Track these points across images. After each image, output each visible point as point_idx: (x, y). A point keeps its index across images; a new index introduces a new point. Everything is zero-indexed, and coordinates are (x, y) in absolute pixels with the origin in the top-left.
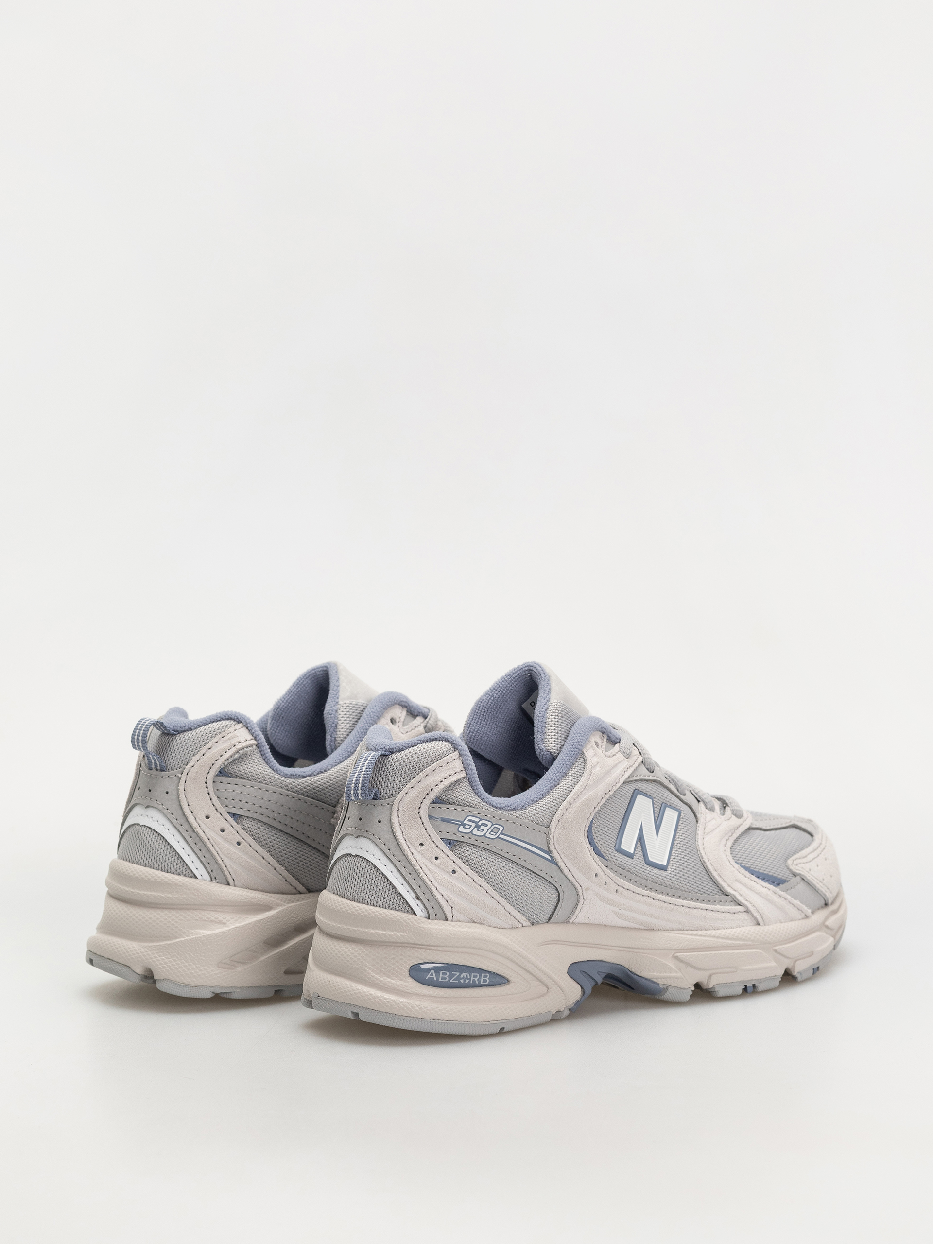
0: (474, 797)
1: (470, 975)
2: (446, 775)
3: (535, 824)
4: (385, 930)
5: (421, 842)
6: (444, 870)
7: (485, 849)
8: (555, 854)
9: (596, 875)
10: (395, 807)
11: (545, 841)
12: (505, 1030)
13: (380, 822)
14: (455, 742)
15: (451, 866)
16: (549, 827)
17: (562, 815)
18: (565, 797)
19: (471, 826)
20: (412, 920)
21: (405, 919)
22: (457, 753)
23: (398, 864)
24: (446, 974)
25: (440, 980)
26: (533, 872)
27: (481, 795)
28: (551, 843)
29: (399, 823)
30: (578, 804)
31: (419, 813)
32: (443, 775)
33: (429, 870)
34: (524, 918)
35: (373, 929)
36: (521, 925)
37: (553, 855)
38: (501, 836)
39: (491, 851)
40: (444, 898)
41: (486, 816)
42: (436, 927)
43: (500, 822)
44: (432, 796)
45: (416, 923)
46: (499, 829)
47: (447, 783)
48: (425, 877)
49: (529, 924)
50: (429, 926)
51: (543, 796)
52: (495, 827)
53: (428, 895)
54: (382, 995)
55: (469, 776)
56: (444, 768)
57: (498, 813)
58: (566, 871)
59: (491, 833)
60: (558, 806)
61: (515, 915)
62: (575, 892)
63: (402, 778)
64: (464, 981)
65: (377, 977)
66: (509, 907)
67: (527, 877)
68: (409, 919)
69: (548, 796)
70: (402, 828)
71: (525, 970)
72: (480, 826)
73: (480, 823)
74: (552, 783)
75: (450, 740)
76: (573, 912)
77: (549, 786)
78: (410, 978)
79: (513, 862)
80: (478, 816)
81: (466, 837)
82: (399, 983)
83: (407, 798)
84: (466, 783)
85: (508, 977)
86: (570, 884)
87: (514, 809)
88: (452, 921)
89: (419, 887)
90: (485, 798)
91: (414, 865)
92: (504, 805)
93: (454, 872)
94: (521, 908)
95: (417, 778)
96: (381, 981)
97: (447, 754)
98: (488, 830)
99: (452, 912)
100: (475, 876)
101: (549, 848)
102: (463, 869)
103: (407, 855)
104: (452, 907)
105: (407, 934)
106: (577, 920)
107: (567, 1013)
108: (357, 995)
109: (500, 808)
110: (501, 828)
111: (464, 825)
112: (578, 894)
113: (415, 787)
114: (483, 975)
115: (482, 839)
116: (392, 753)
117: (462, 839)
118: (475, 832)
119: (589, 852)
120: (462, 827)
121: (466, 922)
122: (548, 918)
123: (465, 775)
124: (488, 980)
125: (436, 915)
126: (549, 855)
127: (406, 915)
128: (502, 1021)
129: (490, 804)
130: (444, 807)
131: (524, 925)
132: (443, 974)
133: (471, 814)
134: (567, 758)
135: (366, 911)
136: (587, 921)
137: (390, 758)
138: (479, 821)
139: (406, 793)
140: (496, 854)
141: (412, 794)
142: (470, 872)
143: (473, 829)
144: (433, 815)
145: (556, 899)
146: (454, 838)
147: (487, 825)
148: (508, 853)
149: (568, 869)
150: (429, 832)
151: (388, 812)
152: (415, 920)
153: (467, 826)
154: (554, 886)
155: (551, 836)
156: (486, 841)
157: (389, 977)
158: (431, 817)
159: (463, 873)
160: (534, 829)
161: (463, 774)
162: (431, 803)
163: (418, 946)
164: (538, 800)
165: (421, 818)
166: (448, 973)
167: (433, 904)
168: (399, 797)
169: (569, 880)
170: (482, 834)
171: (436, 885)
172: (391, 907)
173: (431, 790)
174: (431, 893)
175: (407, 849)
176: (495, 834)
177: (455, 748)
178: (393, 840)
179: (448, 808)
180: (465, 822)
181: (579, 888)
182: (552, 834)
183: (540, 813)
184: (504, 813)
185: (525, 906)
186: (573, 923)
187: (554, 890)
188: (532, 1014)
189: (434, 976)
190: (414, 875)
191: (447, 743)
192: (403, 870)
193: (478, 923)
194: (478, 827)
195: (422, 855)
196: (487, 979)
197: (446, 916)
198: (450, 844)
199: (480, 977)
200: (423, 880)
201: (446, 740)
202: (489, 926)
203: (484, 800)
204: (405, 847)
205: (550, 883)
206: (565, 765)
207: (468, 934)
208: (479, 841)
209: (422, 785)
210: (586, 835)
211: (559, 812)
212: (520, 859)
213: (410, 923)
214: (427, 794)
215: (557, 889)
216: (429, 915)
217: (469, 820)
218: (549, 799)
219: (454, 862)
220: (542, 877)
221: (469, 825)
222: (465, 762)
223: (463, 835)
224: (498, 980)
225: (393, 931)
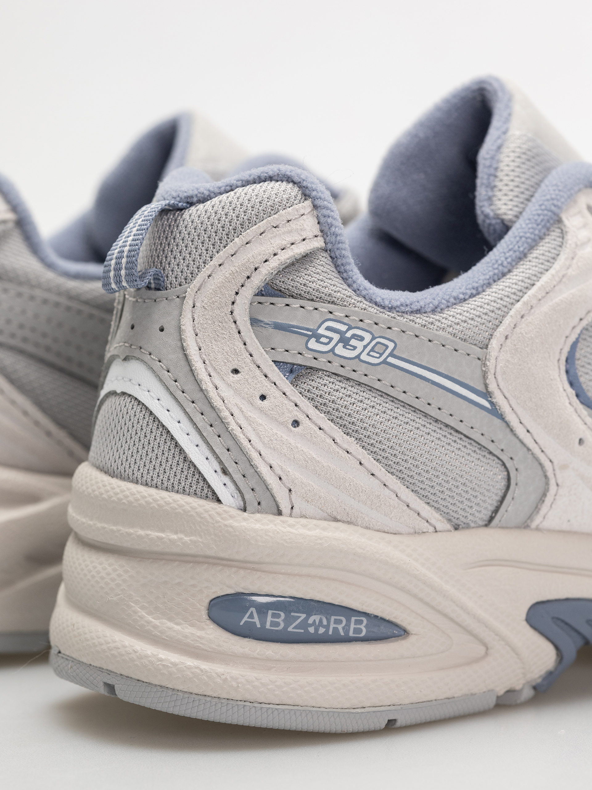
0: (338, 285)
1: (326, 618)
2: (284, 243)
3: (459, 341)
4: (163, 531)
5: (235, 367)
6: (276, 420)
7: (360, 384)
8: (499, 398)
9: (581, 441)
10: (188, 303)
11: (479, 373)
12: (398, 724)
13: (162, 330)
14: (305, 184)
15: (290, 412)
16: (486, 348)
17: (513, 326)
18: (521, 294)
19: (331, 339)
20: (212, 512)
21: (200, 510)
22: (308, 203)
23: (190, 408)
24: (279, 616)
25: (268, 626)
26: (457, 431)
27: (354, 282)
28: (491, 377)
29: (194, 330)
30: (545, 308)
31: (232, 312)
32: (278, 242)
33: (247, 418)
34: (437, 515)
35: (142, 528)
36: (431, 529)
37: (494, 400)
38: (391, 360)
39: (371, 389)
40: (274, 471)
41: (361, 321)
42: (258, 526)
43: (389, 334)
44: (257, 281)
45: (219, 519)
46: (387, 347)
47: (285, 257)
48: (237, 432)
49: (448, 526)
50: (244, 524)
51: (476, 292)
52: (378, 343)
53: (243, 465)
54: (155, 653)
55: (330, 246)
56: (281, 230)
57: (386, 315)
58: (520, 431)
59: (372, 353)
60: (506, 310)
61: (419, 509)
62: (540, 472)
63: (203, 248)
64: (317, 630)
65: (150, 618)
66: (406, 494)
67: (443, 439)
68: (207, 511)
69: (488, 291)
70: (199, 340)
71: (439, 612)
72: (350, 339)
73: (348, 335)
74: (497, 269)
75: (296, 179)
76: (537, 509)
77: (491, 273)
78: (209, 622)
79: (415, 410)
80: (346, 320)
81: (323, 359)
82: (188, 630)
83: (212, 285)
84: (325, 260)
85: (404, 624)
86: (530, 456)
87: (418, 311)
88: (291, 515)
89: (228, 450)
90: (361, 288)
91: (218, 409)
92: (398, 303)
93: (296, 423)
94: (432, 497)
95: (230, 248)
96: (155, 627)
97: (287, 204)
98: (365, 347)
99: (290, 499)
100: (338, 434)
101: (486, 386)
102: (314, 418)
103: (206, 390)
104: (290, 490)
105: (201, 537)
106: (546, 524)
107: (528, 693)
108: (113, 652)
109: (391, 309)
110: (391, 345)
111: (318, 338)
112: (546, 477)
113: (226, 265)
114: (353, 619)
115: (354, 364)
116: (191, 204)
117: (314, 364)
118: (340, 350)
119: (566, 398)
120: (313, 340)
121: (320, 519)
122: (487, 518)
123: (323, 245)
124: (364, 631)
125: (259, 504)
126: (487, 400)
127: (202, 502)
128: (392, 708)
129: (371, 301)
130: (280, 302)
131: (438, 529)
132: (274, 615)
133: (331, 316)
134: (530, 226)
135: (133, 494)
136: (565, 527)
137: (186, 215)
138: (348, 330)
139: (209, 276)
140: (383, 394)
141: (220, 277)
142: (327, 425)
143: (336, 345)
144: (260, 318)
145: (504, 483)
146: (299, 360)
147: (362, 339)
148: (404, 392)
149: (525, 427)
150: (250, 349)
151: (176, 313)
152: (217, 513)
153: (323, 340)
154: (498, 458)
155: (491, 364)
156: (362, 369)
157: (170, 619)
158: (254, 322)
159: (313, 426)
160: (456, 350)
161: (319, 243)
162: (255, 295)
163: (224, 562)
164: (467, 297)
165: (235, 322)
166: (283, 615)
167: (253, 482)
168: (196, 282)
169: (529, 449)
170: (352, 354)
171: (260, 447)
172: (176, 488)
173: (256, 269)
174: (249, 460)
175: (206, 378)
176: (378, 355)
177: (305, 195)
178: (183, 362)
179: (287, 305)
180: (321, 331)
181: (547, 464)
182: (493, 361)
183: (470, 321)
184: (398, 318)
185: (439, 494)
186: (538, 529)
187: (499, 466)
188: (456, 695)
189: (256, 620)
190: (218, 428)
191: (291, 185)
192: (198, 418)
193: (343, 522)
194: (345, 341)
195: (235, 390)
196: (362, 627)
197: (278, 507)
198: (291, 371)
199: (348, 624)
200: (234, 438)
201: (289, 179)
202: (367, 528)
203: (358, 292)
204: (202, 375)
205: (491, 453)
206: (523, 239)
207: (320, 542)
208: (347, 368)
209: (239, 260)
210: (563, 368)
211: (507, 321)
212: (429, 404)
213: (208, 517)
214: (248, 277)
215: (504, 464)
216: (245, 503)
217: (328, 329)
218: (490, 298)
219: (296, 405)
220: (475, 441)
221: (327, 337)
222: (322, 220)
223: (316, 355)
224: (384, 630)
225: (176, 533)
